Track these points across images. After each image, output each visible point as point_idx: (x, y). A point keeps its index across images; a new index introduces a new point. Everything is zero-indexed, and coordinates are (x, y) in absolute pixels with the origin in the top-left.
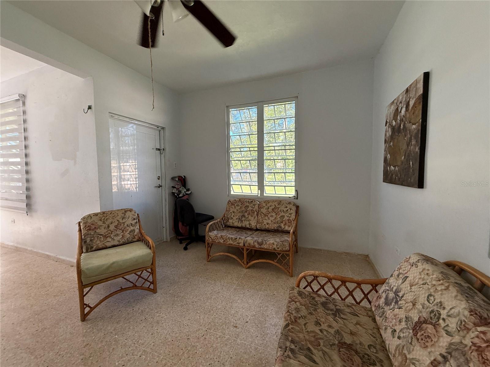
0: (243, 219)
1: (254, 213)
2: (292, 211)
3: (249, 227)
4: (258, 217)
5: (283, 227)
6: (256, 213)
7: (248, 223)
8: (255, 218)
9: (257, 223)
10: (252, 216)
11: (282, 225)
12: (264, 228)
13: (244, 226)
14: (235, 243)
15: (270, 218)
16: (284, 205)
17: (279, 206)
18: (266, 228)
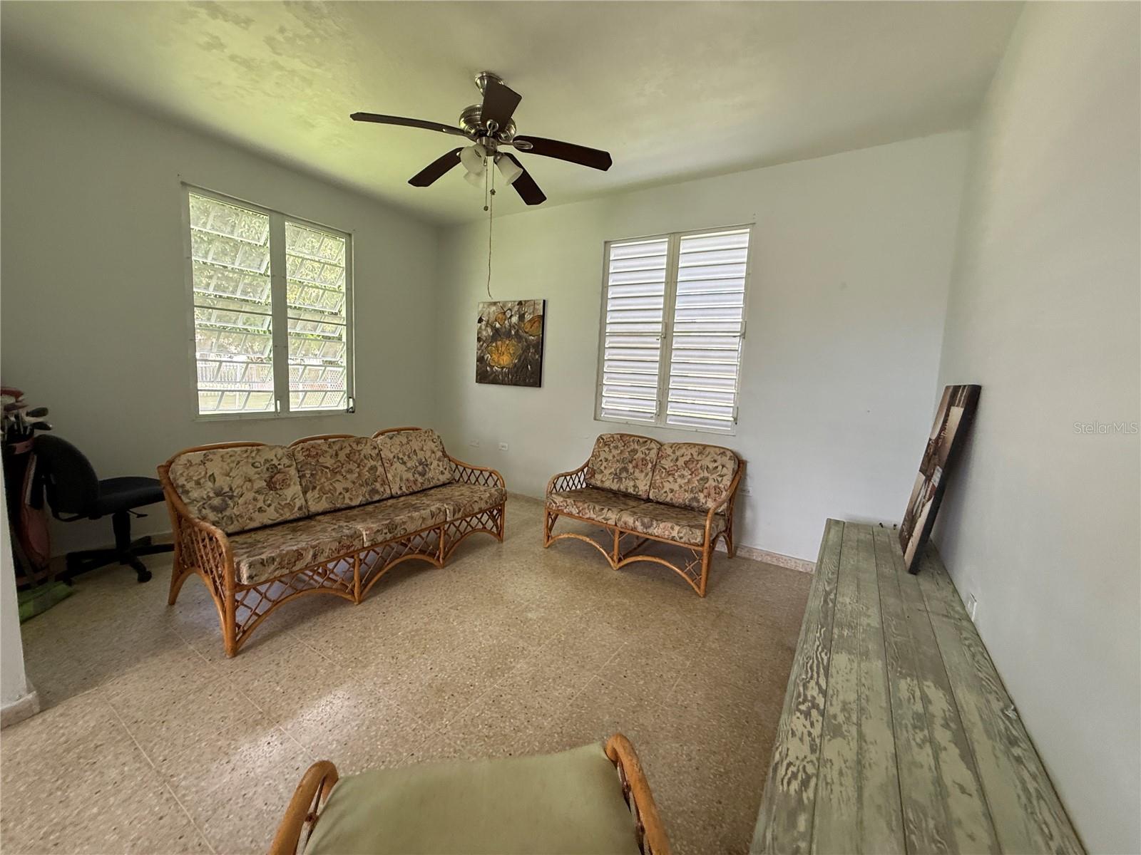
0: (624, 475)
1: (646, 465)
2: (725, 470)
3: (632, 492)
4: (655, 474)
5: (702, 500)
6: (650, 465)
7: (632, 483)
8: (647, 474)
9: (650, 486)
10: (642, 471)
11: (701, 496)
12: (662, 498)
13: (624, 490)
14: (600, 518)
15: (679, 480)
16: (710, 456)
17: (699, 458)
18: (668, 499)
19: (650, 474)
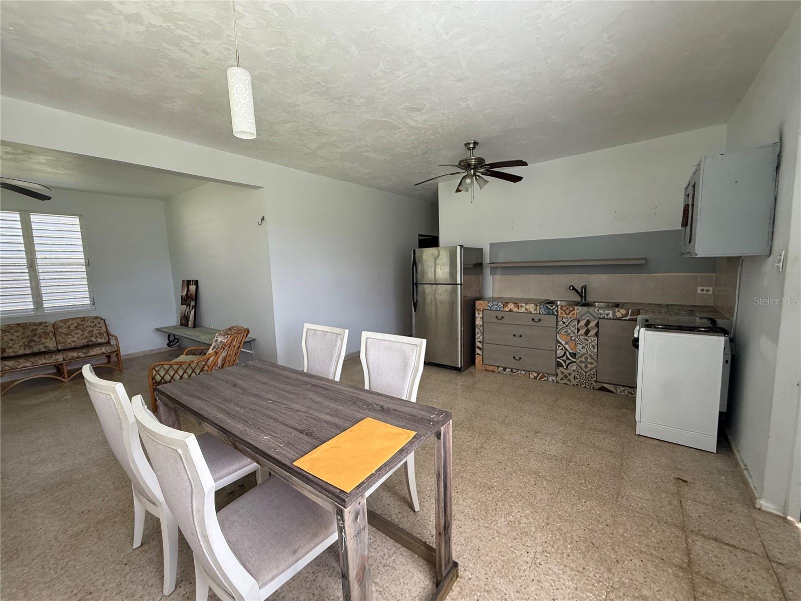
0: (33, 344)
1: (48, 334)
2: (101, 325)
3: (45, 350)
4: (57, 337)
5: (94, 340)
6: (51, 334)
7: (42, 346)
8: (51, 339)
9: (57, 344)
10: (46, 338)
11: (93, 339)
12: (69, 346)
13: (38, 351)
15: (75, 336)
16: (89, 321)
17: (83, 323)
18: (73, 346)
19: (54, 338)
